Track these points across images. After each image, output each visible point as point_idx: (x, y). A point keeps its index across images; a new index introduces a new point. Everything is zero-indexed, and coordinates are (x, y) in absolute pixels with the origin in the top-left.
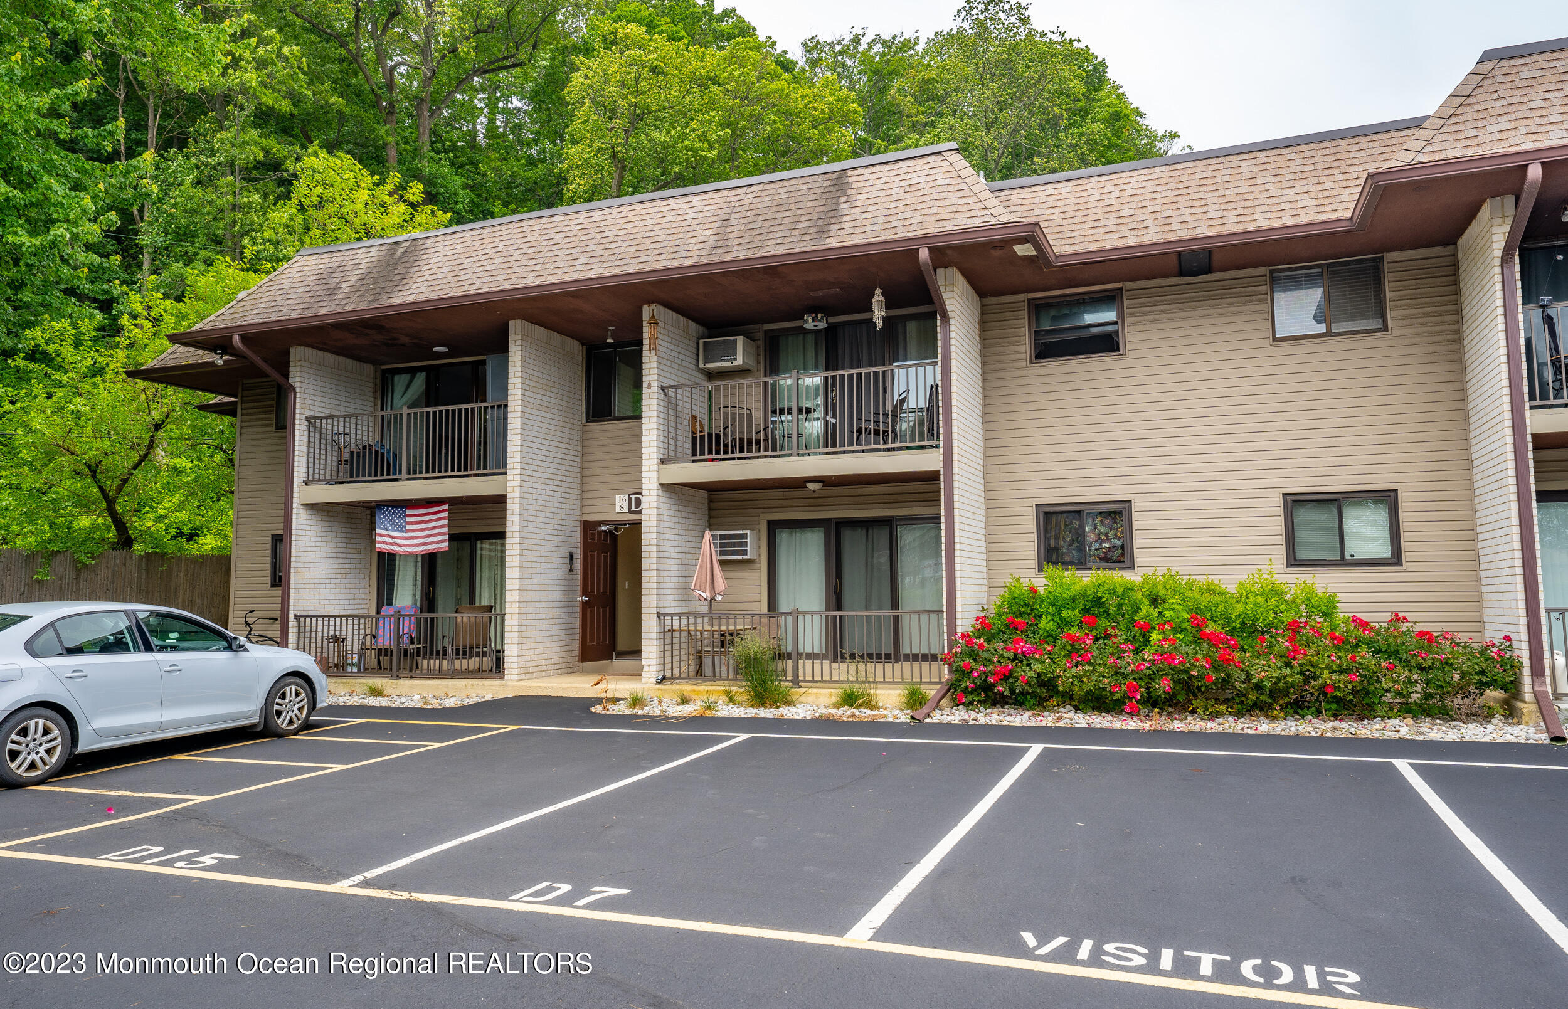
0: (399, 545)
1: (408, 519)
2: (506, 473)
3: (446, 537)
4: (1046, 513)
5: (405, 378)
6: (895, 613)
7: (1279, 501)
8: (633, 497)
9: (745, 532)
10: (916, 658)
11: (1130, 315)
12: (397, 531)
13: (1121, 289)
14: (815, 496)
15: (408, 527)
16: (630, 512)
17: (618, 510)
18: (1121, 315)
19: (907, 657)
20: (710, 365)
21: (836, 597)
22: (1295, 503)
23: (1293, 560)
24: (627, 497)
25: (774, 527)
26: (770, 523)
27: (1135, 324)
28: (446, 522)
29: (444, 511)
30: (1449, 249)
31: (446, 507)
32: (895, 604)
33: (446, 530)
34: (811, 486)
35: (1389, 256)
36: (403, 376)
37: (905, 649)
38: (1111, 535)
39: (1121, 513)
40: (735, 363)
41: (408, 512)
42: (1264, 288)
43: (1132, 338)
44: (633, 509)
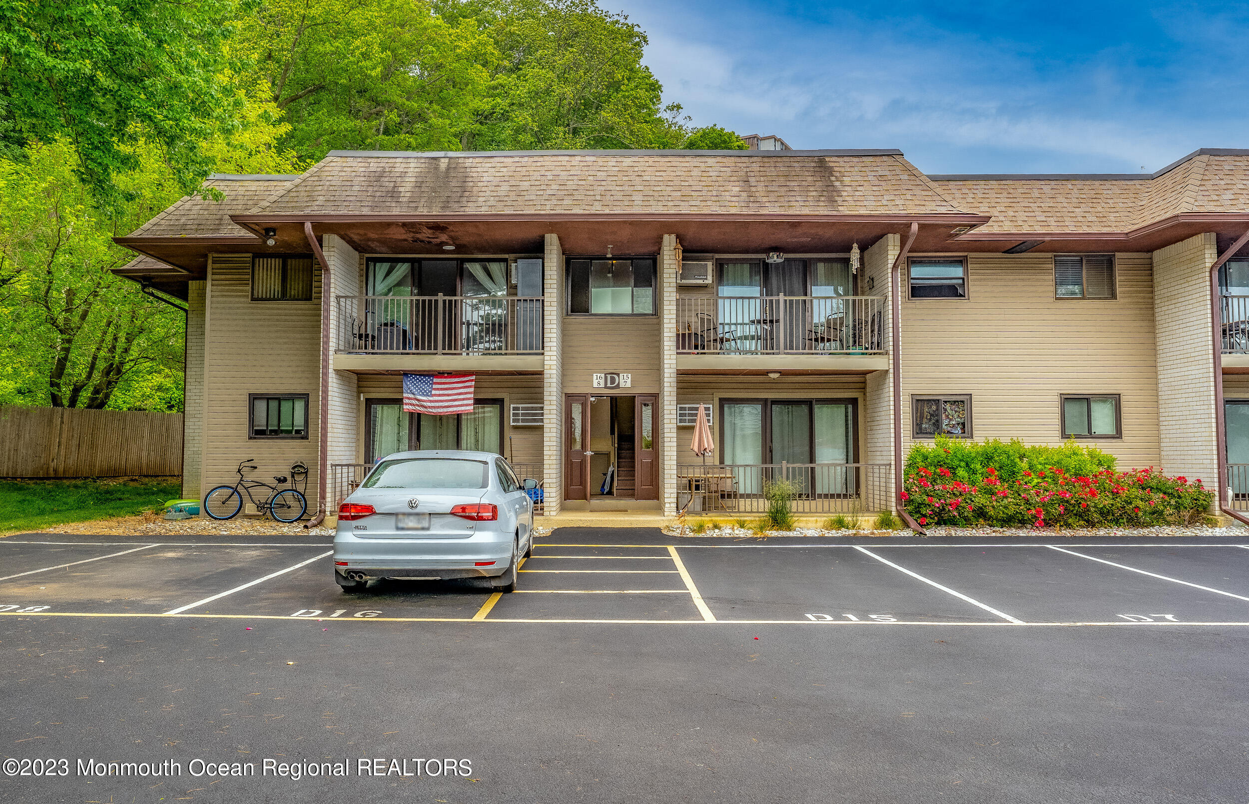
0: (426, 407)
1: (435, 386)
2: (543, 354)
3: (472, 402)
4: (918, 400)
5: (386, 266)
6: (812, 465)
7: (1057, 398)
8: (609, 377)
9: (698, 406)
10: (826, 496)
11: (972, 274)
12: (423, 395)
13: (966, 256)
14: (774, 382)
15: (434, 392)
16: (606, 387)
17: (595, 385)
18: (966, 272)
19: (820, 496)
20: (684, 281)
21: (768, 454)
22: (1067, 399)
23: (1065, 436)
24: (603, 375)
25: (723, 402)
26: (721, 400)
27: (975, 280)
28: (472, 390)
29: (472, 381)
30: (1148, 255)
31: (474, 377)
32: (812, 460)
33: (472, 396)
34: (772, 375)
35: (1118, 255)
36: (385, 264)
37: (819, 491)
38: (955, 416)
39: (962, 402)
40: (706, 282)
41: (435, 380)
42: (1050, 265)
43: (974, 288)
44: (609, 385)
